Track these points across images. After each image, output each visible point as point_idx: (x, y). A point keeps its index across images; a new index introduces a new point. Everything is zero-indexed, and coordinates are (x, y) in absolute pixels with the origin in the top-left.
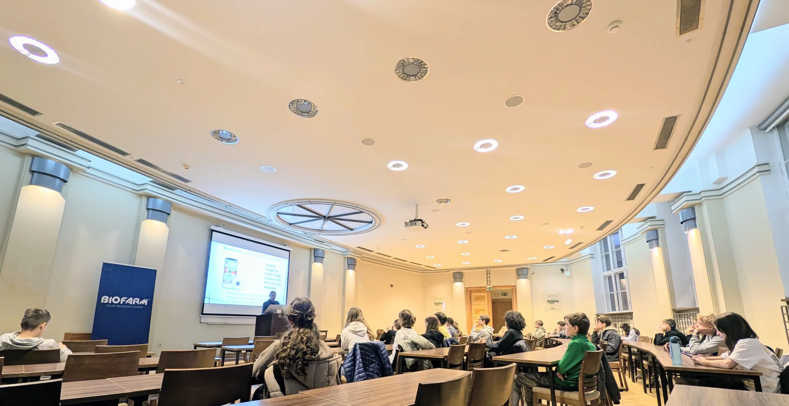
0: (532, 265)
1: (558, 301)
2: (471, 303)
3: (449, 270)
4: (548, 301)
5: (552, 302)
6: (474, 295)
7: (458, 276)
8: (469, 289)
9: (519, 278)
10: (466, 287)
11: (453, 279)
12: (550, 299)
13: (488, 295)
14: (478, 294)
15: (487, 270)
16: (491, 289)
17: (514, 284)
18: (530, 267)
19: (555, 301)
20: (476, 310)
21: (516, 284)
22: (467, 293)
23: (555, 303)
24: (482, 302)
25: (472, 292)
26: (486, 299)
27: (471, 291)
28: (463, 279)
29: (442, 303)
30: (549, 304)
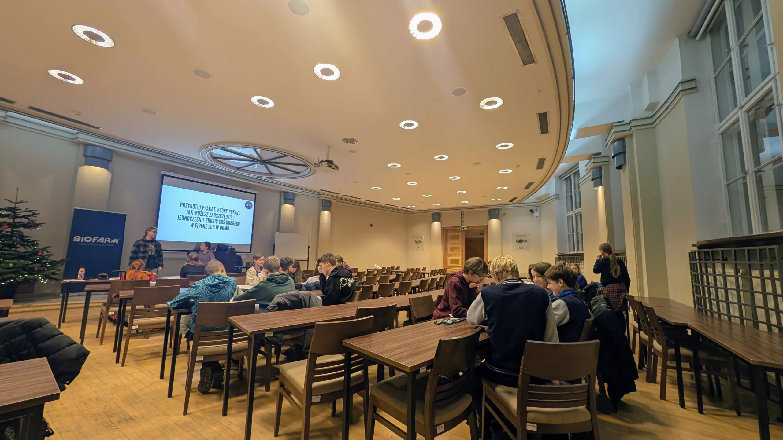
0: (504, 206)
1: (526, 241)
2: (447, 241)
3: (428, 211)
4: (517, 240)
5: (520, 241)
6: (450, 234)
7: (436, 216)
8: (446, 229)
9: (491, 218)
10: (443, 226)
11: (432, 219)
12: (519, 239)
13: (462, 235)
14: (454, 234)
15: (461, 211)
16: (465, 228)
17: (486, 224)
18: (501, 208)
19: (523, 241)
20: (451, 247)
21: (488, 224)
22: (444, 233)
23: (524, 243)
24: (457, 241)
25: (449, 231)
26: (460, 238)
27: (447, 230)
28: (440, 219)
29: (421, 242)
30: (517, 243)
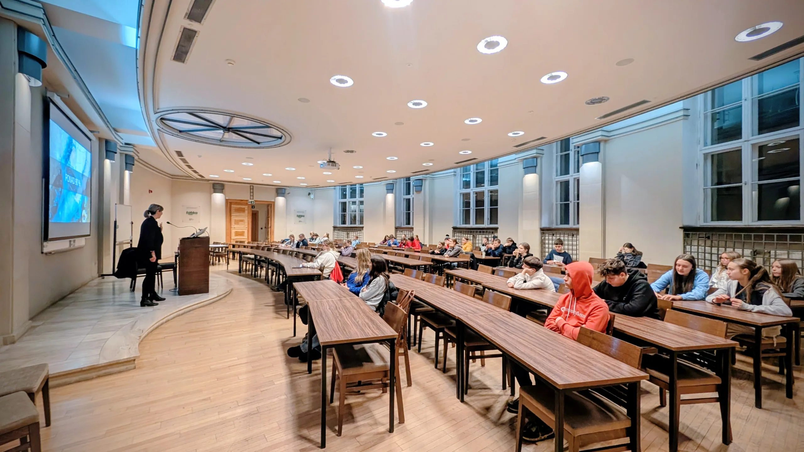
0: (290, 187)
1: (304, 216)
2: (231, 213)
3: (209, 180)
4: (297, 215)
6: (233, 206)
7: (218, 187)
8: (229, 201)
9: (278, 196)
10: (227, 198)
11: (212, 190)
12: (299, 214)
13: (248, 207)
14: (239, 207)
15: (250, 186)
16: (253, 202)
17: (273, 201)
18: (288, 189)
19: (302, 216)
20: (235, 220)
22: (227, 205)
23: (302, 218)
24: (242, 214)
25: (233, 203)
26: (246, 212)
28: (224, 190)
29: (196, 213)
30: (298, 218)
